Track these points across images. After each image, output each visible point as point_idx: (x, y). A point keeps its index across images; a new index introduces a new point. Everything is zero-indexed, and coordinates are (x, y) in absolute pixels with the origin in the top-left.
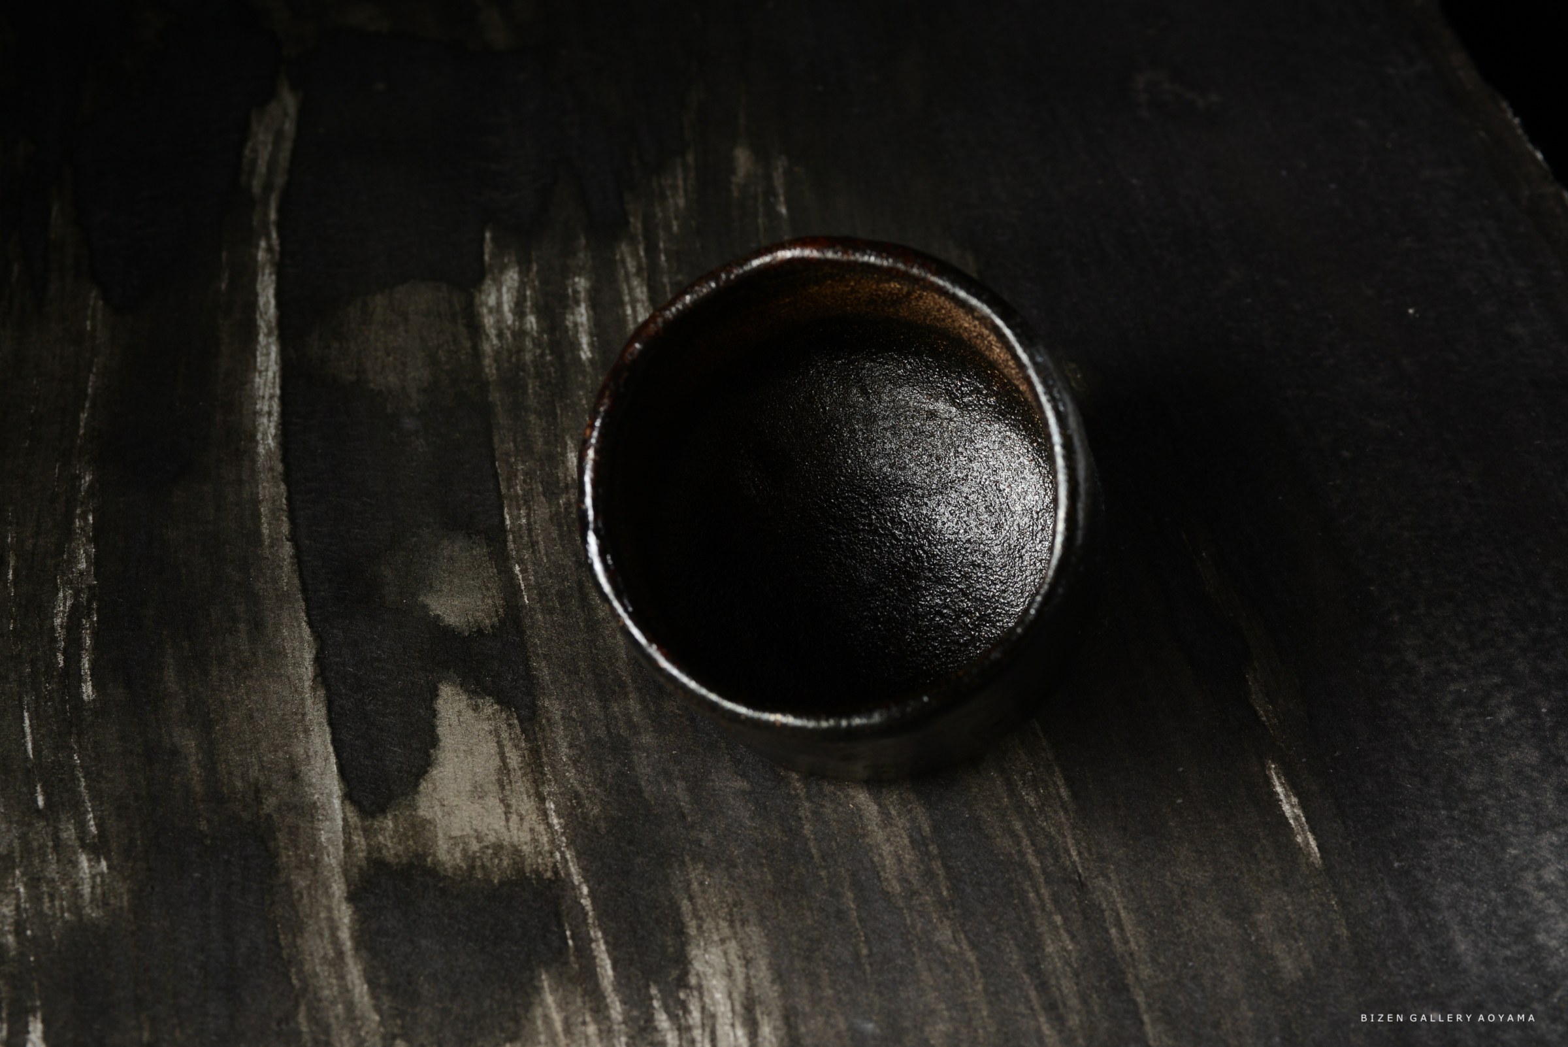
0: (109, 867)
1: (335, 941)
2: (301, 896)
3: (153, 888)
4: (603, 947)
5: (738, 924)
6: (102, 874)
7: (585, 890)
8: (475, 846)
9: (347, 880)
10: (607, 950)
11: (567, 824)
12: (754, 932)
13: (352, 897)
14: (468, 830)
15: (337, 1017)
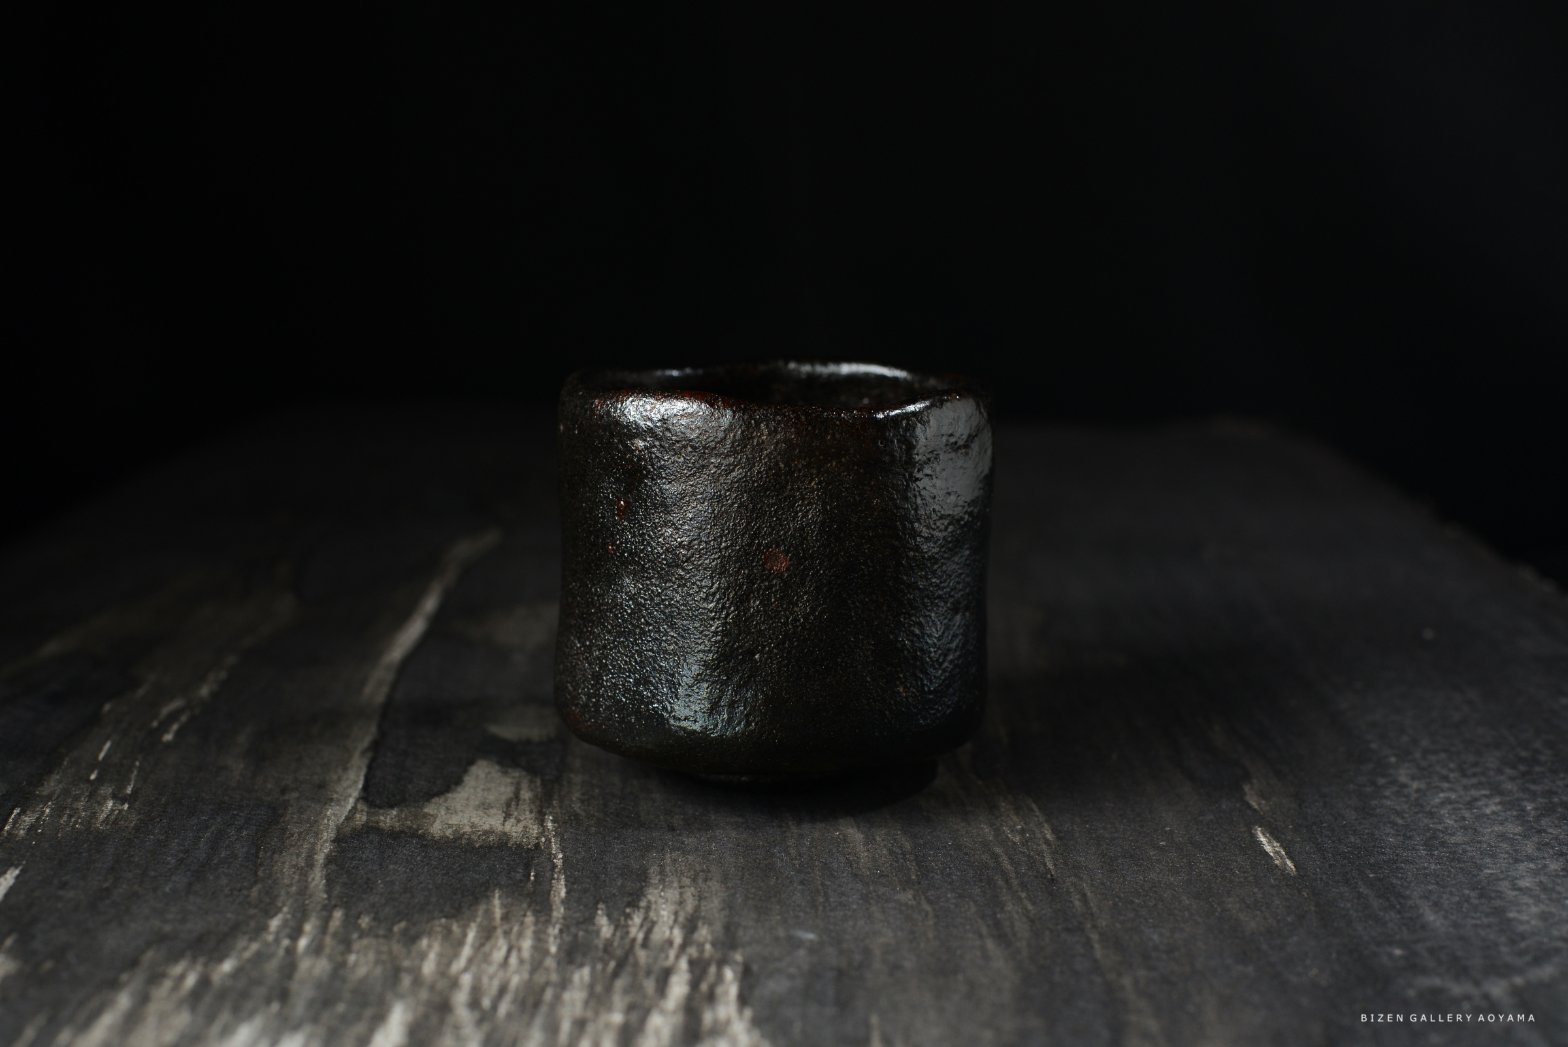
0: (128, 808)
1: (310, 859)
2: (292, 836)
3: (161, 820)
4: (563, 882)
5: (700, 881)
6: (121, 811)
7: (560, 856)
8: (467, 829)
9: (338, 832)
10: (566, 885)
11: (559, 827)
12: (715, 885)
13: (337, 840)
14: (466, 821)
15: (288, 893)
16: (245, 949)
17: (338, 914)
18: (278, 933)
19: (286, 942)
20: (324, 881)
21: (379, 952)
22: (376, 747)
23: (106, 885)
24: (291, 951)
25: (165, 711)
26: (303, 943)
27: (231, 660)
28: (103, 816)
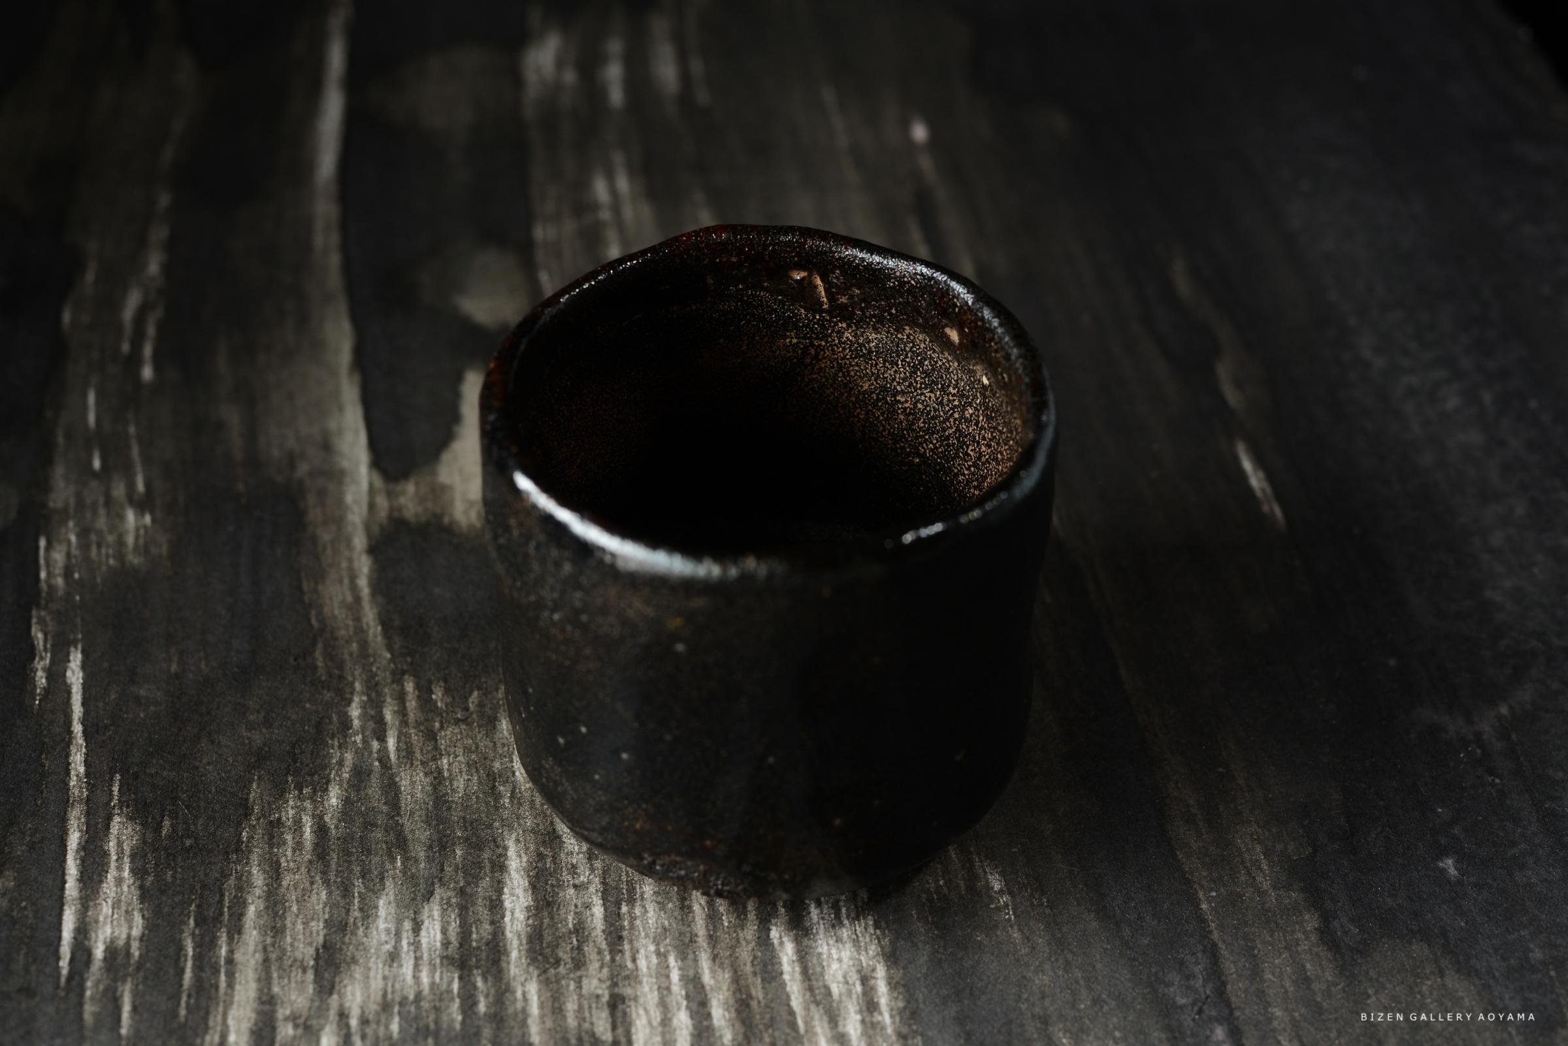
1: (354, 588)
2: (325, 548)
6: (145, 528)
9: (368, 535)
13: (372, 550)
15: (351, 654)
16: (341, 763)
17: (410, 687)
18: (363, 729)
19: (375, 745)
20: (379, 628)
21: (467, 750)
22: (361, 361)
23: (174, 667)
24: (384, 759)
25: (128, 314)
26: (391, 743)
27: (164, 200)
28: (130, 540)
